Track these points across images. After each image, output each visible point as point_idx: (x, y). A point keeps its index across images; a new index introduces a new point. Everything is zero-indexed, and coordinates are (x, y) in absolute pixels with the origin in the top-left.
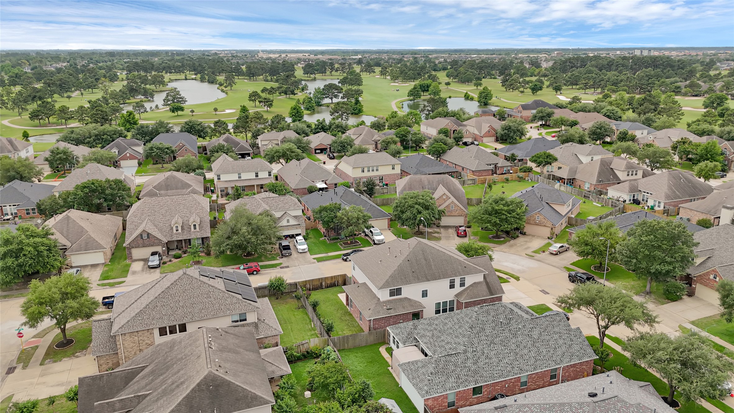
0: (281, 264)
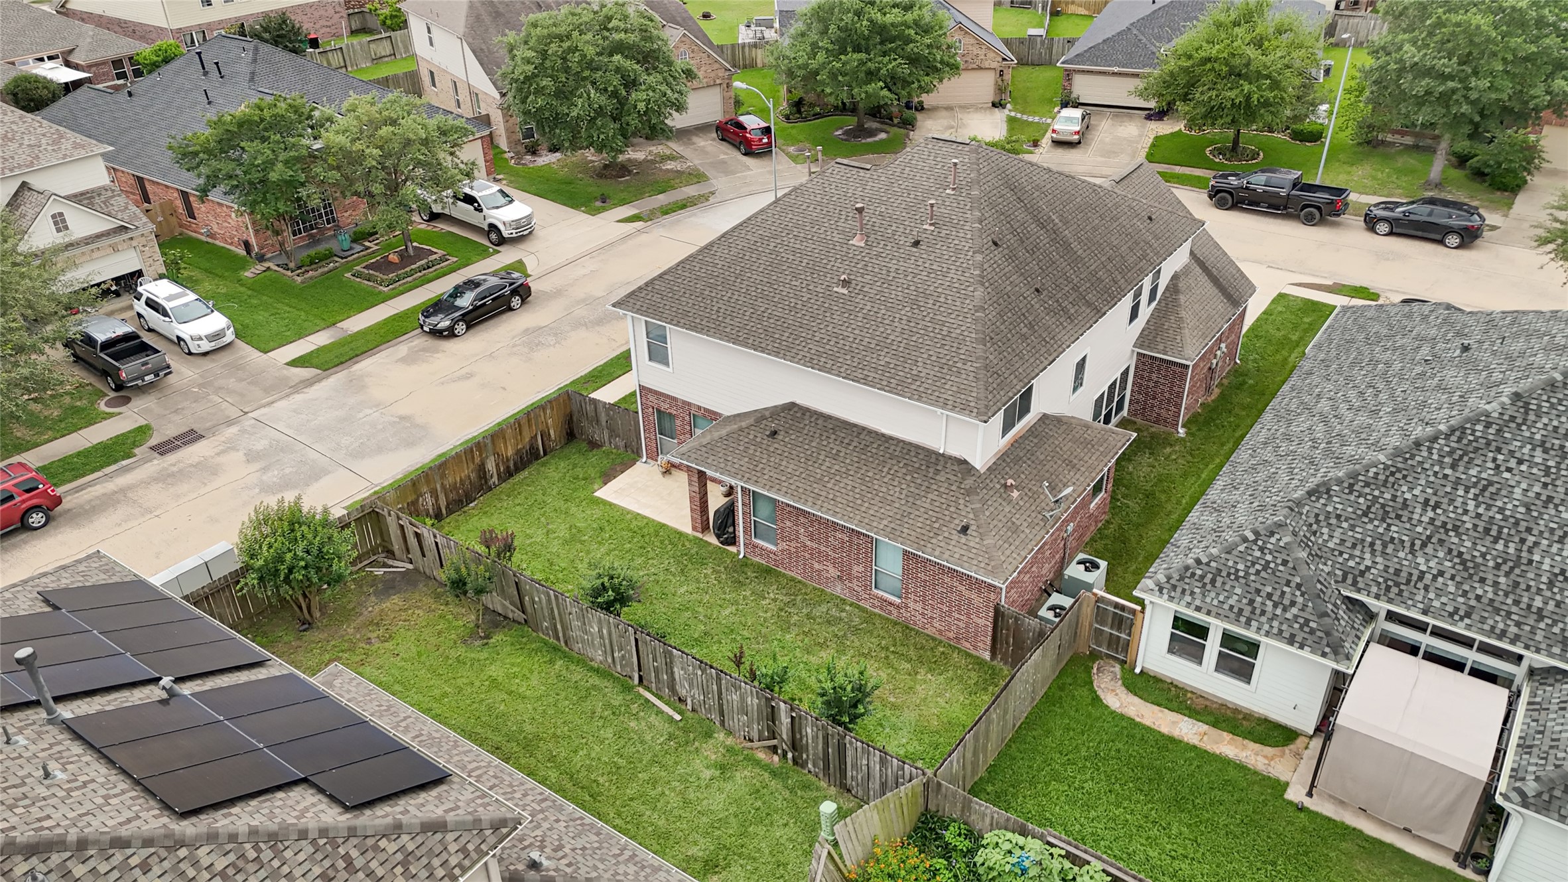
0: (143, 431)
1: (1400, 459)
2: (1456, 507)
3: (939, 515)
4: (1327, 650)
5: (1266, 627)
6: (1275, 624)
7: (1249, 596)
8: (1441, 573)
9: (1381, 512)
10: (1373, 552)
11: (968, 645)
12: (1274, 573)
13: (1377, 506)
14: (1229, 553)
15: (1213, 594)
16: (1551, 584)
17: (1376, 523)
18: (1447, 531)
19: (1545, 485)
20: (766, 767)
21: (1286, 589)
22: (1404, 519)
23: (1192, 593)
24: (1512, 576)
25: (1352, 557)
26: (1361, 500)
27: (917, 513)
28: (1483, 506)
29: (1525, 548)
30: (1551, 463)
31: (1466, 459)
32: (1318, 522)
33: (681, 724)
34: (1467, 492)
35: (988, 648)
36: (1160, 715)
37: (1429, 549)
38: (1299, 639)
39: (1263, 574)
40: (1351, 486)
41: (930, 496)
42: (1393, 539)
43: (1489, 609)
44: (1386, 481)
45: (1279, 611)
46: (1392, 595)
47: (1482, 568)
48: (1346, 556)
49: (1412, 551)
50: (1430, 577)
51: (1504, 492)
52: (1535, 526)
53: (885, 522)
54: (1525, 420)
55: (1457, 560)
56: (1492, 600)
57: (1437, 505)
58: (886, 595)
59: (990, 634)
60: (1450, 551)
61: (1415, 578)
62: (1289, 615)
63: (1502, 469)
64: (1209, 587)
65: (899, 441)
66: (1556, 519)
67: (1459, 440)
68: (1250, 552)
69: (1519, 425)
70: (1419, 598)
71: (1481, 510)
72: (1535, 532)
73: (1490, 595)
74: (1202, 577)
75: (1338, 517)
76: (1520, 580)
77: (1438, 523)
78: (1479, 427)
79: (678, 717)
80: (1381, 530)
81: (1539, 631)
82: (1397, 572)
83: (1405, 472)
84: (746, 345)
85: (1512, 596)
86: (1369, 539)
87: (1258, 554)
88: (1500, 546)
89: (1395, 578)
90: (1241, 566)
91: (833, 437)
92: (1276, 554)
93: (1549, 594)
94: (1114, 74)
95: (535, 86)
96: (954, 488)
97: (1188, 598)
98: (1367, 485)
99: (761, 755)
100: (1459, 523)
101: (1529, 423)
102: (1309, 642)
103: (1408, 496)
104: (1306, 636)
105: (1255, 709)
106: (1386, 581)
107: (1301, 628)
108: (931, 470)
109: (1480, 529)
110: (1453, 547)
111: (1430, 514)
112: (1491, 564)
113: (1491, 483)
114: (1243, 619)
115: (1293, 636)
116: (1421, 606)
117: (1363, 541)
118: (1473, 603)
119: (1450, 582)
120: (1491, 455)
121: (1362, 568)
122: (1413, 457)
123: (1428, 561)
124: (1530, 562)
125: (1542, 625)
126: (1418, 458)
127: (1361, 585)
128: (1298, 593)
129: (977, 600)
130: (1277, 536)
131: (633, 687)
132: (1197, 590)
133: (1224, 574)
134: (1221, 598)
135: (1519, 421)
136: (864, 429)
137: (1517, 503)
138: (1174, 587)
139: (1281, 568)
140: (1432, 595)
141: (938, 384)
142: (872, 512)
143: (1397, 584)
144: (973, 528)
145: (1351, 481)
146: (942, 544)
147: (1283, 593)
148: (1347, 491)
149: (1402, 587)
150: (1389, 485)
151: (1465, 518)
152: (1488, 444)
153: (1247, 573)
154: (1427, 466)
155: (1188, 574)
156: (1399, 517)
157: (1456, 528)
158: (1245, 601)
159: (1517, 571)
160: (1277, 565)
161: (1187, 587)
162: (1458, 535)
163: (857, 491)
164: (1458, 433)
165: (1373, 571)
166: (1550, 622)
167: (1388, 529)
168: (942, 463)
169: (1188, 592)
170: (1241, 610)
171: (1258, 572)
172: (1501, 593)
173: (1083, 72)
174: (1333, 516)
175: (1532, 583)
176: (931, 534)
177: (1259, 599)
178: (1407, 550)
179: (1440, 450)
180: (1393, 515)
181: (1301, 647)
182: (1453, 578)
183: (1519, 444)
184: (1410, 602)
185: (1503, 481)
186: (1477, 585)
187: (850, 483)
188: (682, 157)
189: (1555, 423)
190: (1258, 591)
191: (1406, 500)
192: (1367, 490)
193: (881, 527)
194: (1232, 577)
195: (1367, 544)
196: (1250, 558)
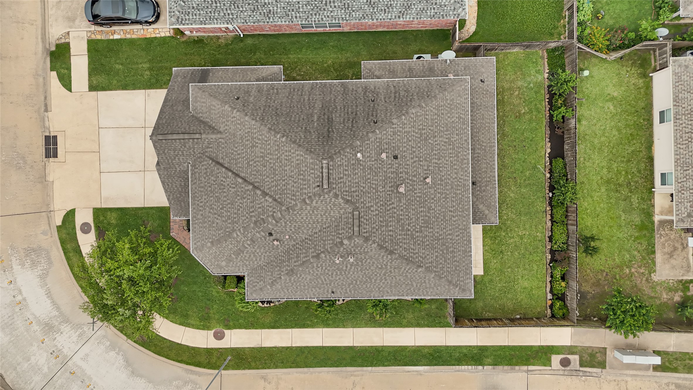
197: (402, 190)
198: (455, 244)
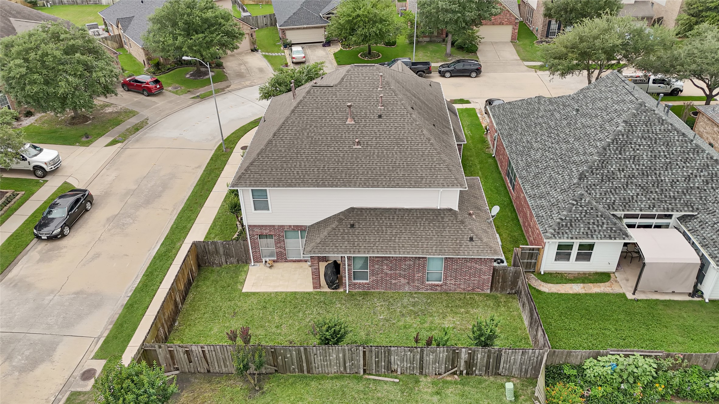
1: (602, 156)
2: (629, 168)
3: (457, 237)
4: (624, 236)
5: (599, 236)
6: (601, 233)
7: (587, 226)
8: (638, 194)
9: (607, 178)
10: (613, 194)
11: (479, 290)
12: (590, 214)
13: (605, 176)
14: (571, 212)
15: (574, 230)
16: (672, 186)
17: (608, 183)
18: (631, 178)
19: (651, 152)
20: (456, 383)
21: (598, 219)
22: (616, 178)
23: (566, 233)
24: (659, 187)
25: (607, 199)
26: (598, 176)
27: (446, 239)
28: (637, 165)
29: (658, 176)
30: (649, 143)
31: (623, 150)
32: (589, 189)
33: (401, 383)
34: (629, 162)
35: (489, 288)
36: (564, 287)
37: (630, 187)
38: (612, 236)
39: (587, 216)
40: (592, 172)
41: (446, 229)
42: (616, 187)
43: (659, 202)
44: (602, 166)
45: (600, 228)
46: (627, 208)
47: (649, 188)
48: (605, 199)
49: (625, 190)
50: (635, 197)
51: (641, 158)
52: (656, 167)
53: (434, 248)
54: (633, 130)
55: (640, 188)
56: (658, 198)
57: (623, 170)
58: (433, 283)
59: (490, 281)
60: (636, 185)
61: (631, 199)
62: (604, 228)
63: (636, 150)
64: (571, 228)
65: (416, 210)
66: (661, 163)
67: (617, 144)
68: (577, 209)
69: (632, 132)
70: (636, 206)
71: (637, 167)
72: (657, 169)
73: (657, 197)
74: (566, 225)
75: (594, 185)
76: (662, 188)
77: (627, 176)
78: (621, 137)
79: (398, 380)
80: (611, 185)
81: (677, 204)
82: (624, 199)
83: (606, 161)
84: (325, 186)
85: (663, 195)
86: (609, 190)
87: (581, 209)
88: (650, 178)
89: (625, 201)
90: (578, 216)
91: (383, 217)
92: (587, 206)
93: (673, 190)
94: (304, 28)
95: (28, 79)
96: (455, 222)
97: (566, 235)
98: (597, 170)
99: (449, 379)
100: (633, 174)
101: (635, 131)
102: (617, 236)
103: (612, 169)
104: (614, 234)
105: (591, 270)
106: (623, 203)
107: (611, 231)
108: (439, 218)
109: (641, 174)
110: (636, 183)
111: (623, 174)
112: (651, 185)
113: (635, 156)
114: (590, 236)
115: (610, 236)
116: (638, 208)
117: (607, 191)
118: (653, 201)
119: (642, 197)
120: (629, 146)
121: (613, 201)
122: (606, 154)
123: (631, 191)
124: (662, 180)
125: (677, 202)
126: (608, 154)
127: (616, 208)
128: (603, 219)
129: (484, 268)
130: (584, 199)
131: (361, 377)
132: (567, 231)
133: (573, 221)
134: (578, 231)
135: (631, 131)
136: (396, 209)
137: (646, 161)
138: (558, 233)
139: (592, 211)
140: (639, 203)
141: (434, 177)
142: (425, 246)
143: (627, 203)
144: (474, 237)
145: (591, 170)
146: (466, 249)
147: (598, 220)
148: (591, 174)
149: (629, 204)
150: (604, 167)
151: (634, 171)
152: (626, 142)
153: (581, 218)
154: (612, 156)
155: (561, 226)
156: (613, 178)
157: (633, 176)
158: (586, 229)
159: (660, 185)
160: (589, 210)
161: (563, 231)
162: (635, 178)
163: (412, 239)
164: (615, 141)
165: (616, 201)
166: (679, 199)
167: (612, 184)
168: (442, 213)
169: (564, 233)
170: (587, 233)
171: (585, 216)
172: (659, 195)
173: (290, 29)
174: (592, 185)
175: (666, 188)
176: (459, 246)
177: (591, 226)
178: (623, 189)
179: (613, 149)
180: (611, 178)
181: (615, 239)
182: (642, 195)
183: (635, 139)
184: (634, 209)
185: (638, 154)
186: (651, 194)
187: (406, 236)
188: (112, 104)
189: (642, 128)
190: (589, 223)
191: (612, 171)
192: (598, 172)
193: (434, 251)
194: (577, 221)
195: (609, 192)
196: (579, 211)
197: (349, 122)
198: (289, 170)
